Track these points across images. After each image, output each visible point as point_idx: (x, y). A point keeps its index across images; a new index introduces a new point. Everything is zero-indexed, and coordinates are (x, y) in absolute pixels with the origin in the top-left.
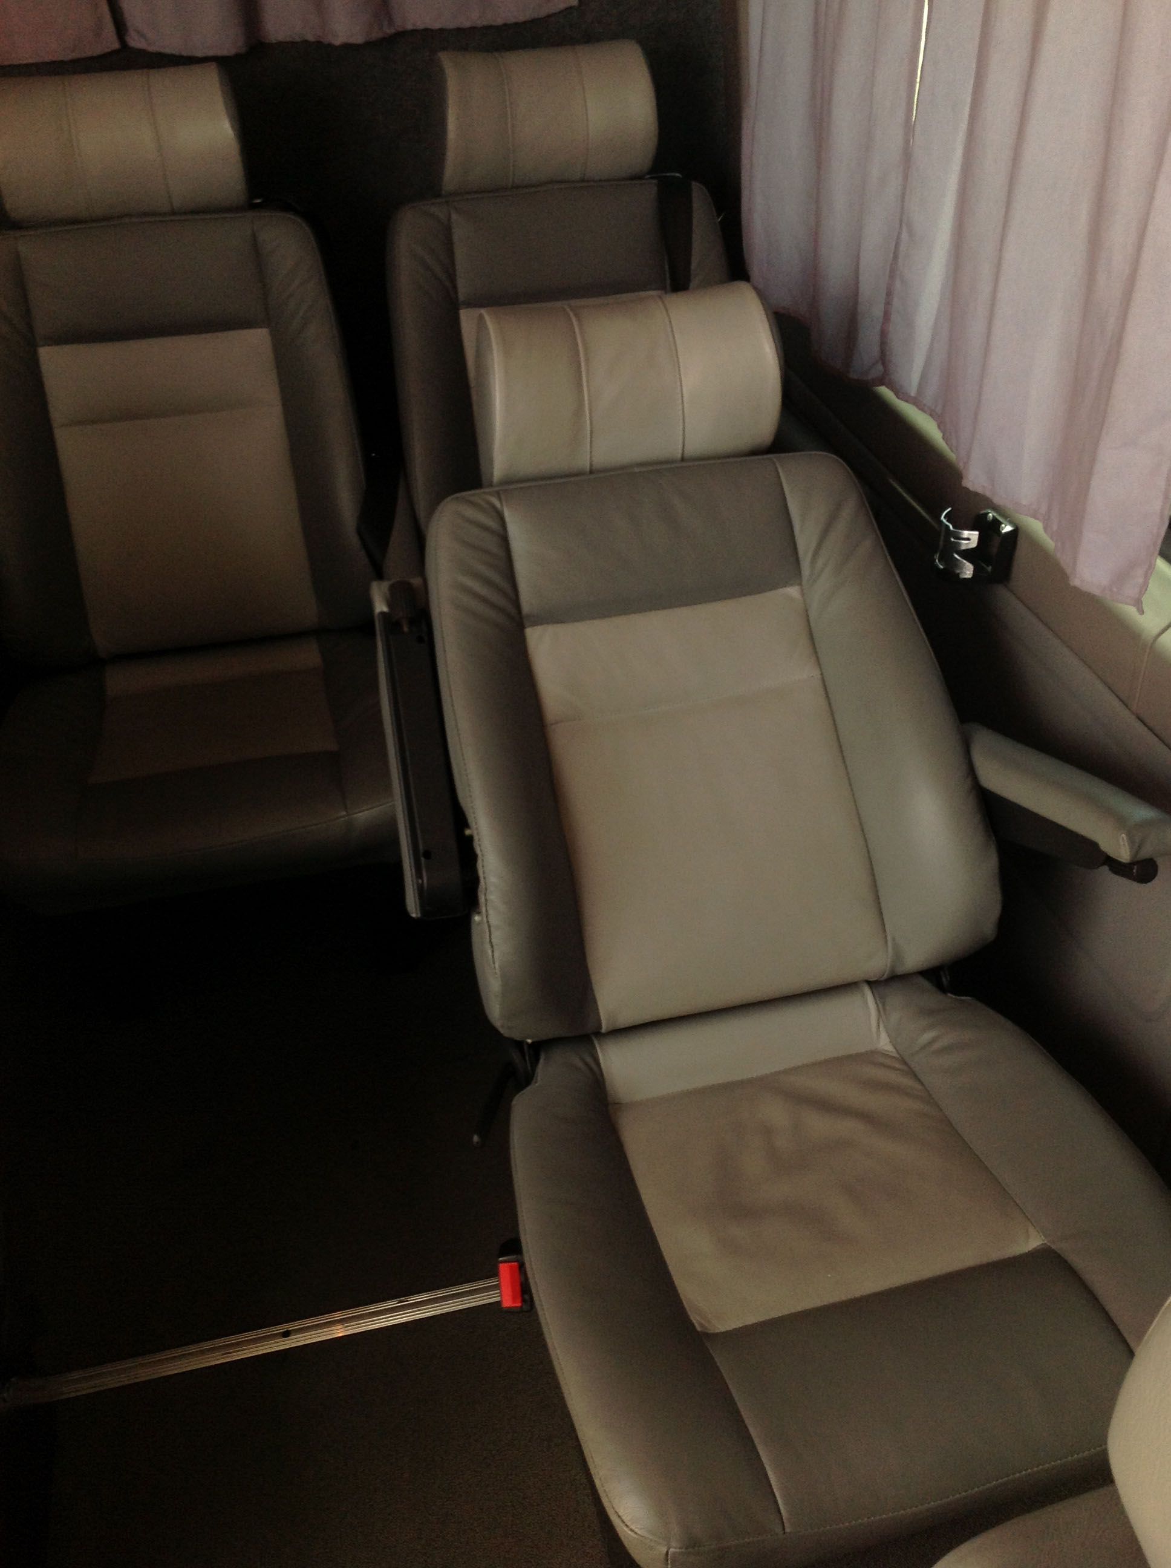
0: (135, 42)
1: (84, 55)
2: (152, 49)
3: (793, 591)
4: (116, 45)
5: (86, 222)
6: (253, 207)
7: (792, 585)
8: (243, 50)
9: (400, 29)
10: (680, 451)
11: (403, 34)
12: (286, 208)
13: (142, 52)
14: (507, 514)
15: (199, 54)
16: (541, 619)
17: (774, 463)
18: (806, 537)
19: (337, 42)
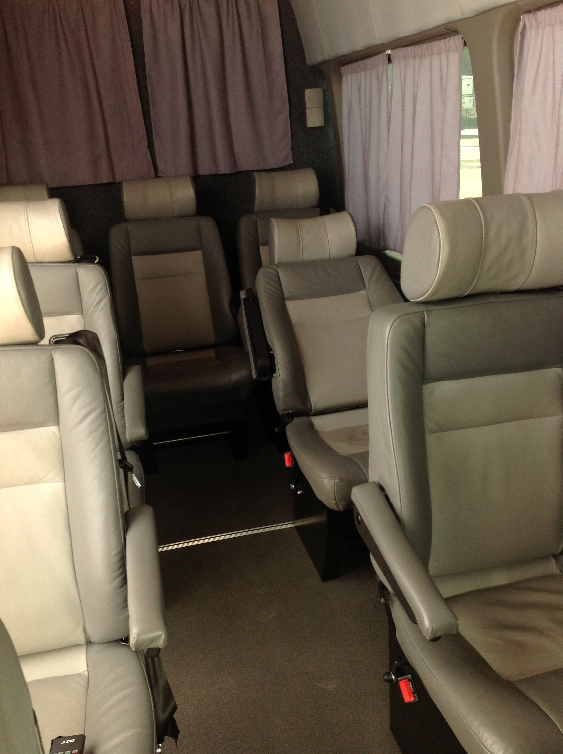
0: (160, 174)
2: (166, 176)
3: (364, 292)
4: (155, 176)
6: (197, 215)
7: (364, 290)
9: (240, 171)
10: (328, 257)
12: (208, 216)
13: (162, 177)
14: (279, 271)
16: (290, 299)
17: (356, 259)
18: (366, 278)
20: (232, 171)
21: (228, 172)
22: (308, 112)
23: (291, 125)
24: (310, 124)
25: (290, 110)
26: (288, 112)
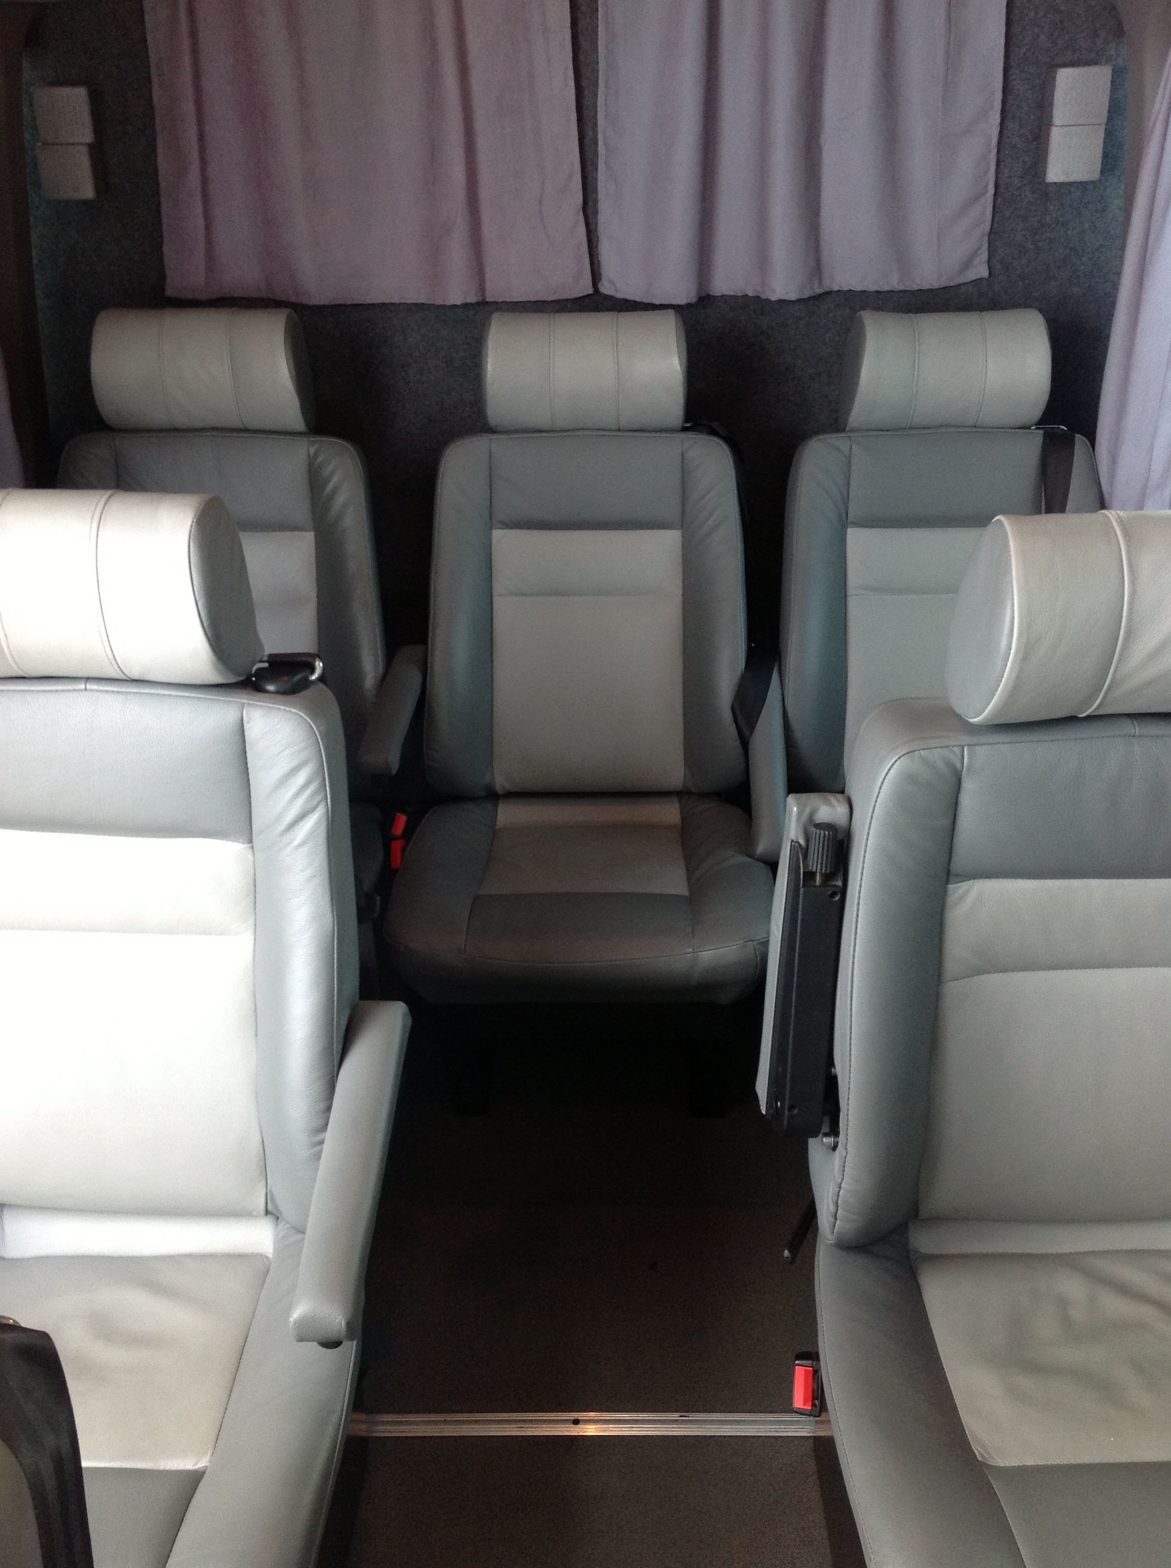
0: (606, 288)
1: (562, 297)
2: (619, 295)
4: (591, 291)
5: (547, 431)
6: (684, 429)
8: (694, 300)
9: (828, 290)
11: (830, 293)
12: (713, 432)
13: (611, 298)
15: (657, 302)
19: (774, 298)
20: (807, 294)
21: (792, 296)
22: (1056, 136)
23: (998, 165)
24: (1056, 172)
25: (1002, 123)
26: (995, 131)
